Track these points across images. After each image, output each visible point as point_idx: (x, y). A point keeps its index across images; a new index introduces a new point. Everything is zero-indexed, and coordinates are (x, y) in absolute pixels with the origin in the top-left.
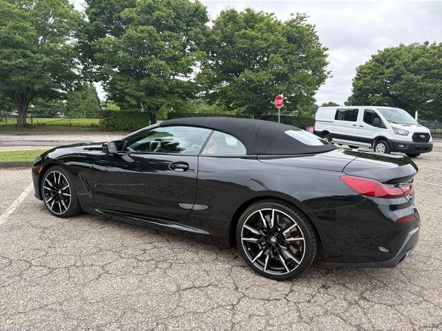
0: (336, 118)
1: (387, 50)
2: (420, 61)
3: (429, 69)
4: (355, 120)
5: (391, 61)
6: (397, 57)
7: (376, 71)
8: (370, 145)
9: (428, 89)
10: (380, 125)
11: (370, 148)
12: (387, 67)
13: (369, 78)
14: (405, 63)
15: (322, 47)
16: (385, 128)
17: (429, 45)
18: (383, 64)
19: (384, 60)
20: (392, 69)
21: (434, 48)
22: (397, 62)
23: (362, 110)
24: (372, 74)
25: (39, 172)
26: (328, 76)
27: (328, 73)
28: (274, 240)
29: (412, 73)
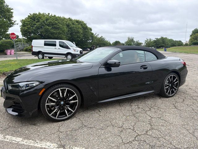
0: (45, 45)
2: (49, 21)
3: (53, 25)
4: (56, 46)
5: (37, 19)
6: (40, 18)
7: (32, 23)
8: (64, 56)
9: (54, 33)
12: (37, 22)
13: (29, 26)
14: (44, 21)
15: (9, 7)
16: (70, 49)
17: (50, 15)
18: (34, 20)
19: (34, 18)
20: (38, 24)
21: (53, 16)
23: (57, 41)
24: (30, 24)
25: (40, 94)
26: (15, 23)
27: (15, 22)
28: (170, 85)
29: (47, 26)
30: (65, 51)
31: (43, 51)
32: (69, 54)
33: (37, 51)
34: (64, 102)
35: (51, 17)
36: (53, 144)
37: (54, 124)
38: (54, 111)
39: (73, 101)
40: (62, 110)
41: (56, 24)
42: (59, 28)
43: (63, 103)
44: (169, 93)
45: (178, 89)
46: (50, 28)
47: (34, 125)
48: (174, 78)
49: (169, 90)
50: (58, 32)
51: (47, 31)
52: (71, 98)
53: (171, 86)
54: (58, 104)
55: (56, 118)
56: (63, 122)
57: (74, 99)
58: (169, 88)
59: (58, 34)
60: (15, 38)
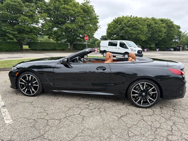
0: (109, 45)
1: (118, 18)
2: (130, 23)
3: (133, 26)
5: (120, 22)
6: (122, 21)
8: (122, 55)
9: (133, 33)
10: (126, 48)
11: (123, 56)
12: (119, 25)
14: (125, 23)
15: (96, 15)
16: (128, 49)
17: (132, 17)
19: (118, 22)
20: (120, 25)
21: (134, 18)
22: (122, 23)
24: (114, 27)
25: (16, 75)
27: (99, 26)
28: (144, 94)
29: (128, 27)
31: (107, 50)
32: (126, 53)
33: (103, 50)
35: (132, 19)
38: (24, 88)
39: (35, 85)
41: (136, 25)
42: (138, 28)
46: (129, 29)
49: (140, 99)
50: (136, 32)
51: (126, 32)
52: (34, 82)
55: (25, 93)
59: (136, 34)
60: (87, 39)
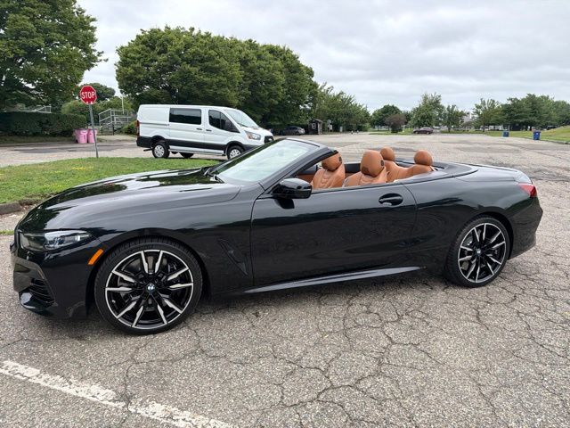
0: (171, 120)
1: (153, 31)
2: (191, 50)
3: (202, 61)
4: (199, 123)
5: (162, 45)
6: (168, 41)
7: (146, 56)
8: (222, 152)
9: (205, 84)
10: (232, 129)
11: (223, 155)
12: (159, 53)
13: (138, 65)
14: (178, 51)
15: (85, 14)
16: (238, 132)
17: (195, 32)
18: (153, 49)
19: (152, 43)
20: (164, 57)
21: (202, 37)
22: (170, 48)
23: (205, 111)
24: (142, 60)
25: (91, 262)
26: (99, 58)
27: (99, 54)
28: (479, 252)
29: (188, 63)
30: (223, 137)
31: (166, 137)
32: (234, 145)
33: (151, 135)
34: (156, 285)
35: (197, 40)
36: (107, 390)
37: (128, 339)
38: (129, 308)
39: (179, 285)
40: (150, 306)
41: (211, 58)
42: (219, 68)
43: (152, 288)
44: (474, 274)
45: (504, 264)
46: (194, 70)
47: (80, 338)
48: (491, 232)
49: (474, 266)
50: (215, 80)
51: (186, 77)
52: (175, 276)
53: (482, 255)
54: (138, 289)
55: (133, 326)
56: (152, 336)
57: (184, 278)
58: (472, 259)
59: (215, 87)
60: (92, 100)
